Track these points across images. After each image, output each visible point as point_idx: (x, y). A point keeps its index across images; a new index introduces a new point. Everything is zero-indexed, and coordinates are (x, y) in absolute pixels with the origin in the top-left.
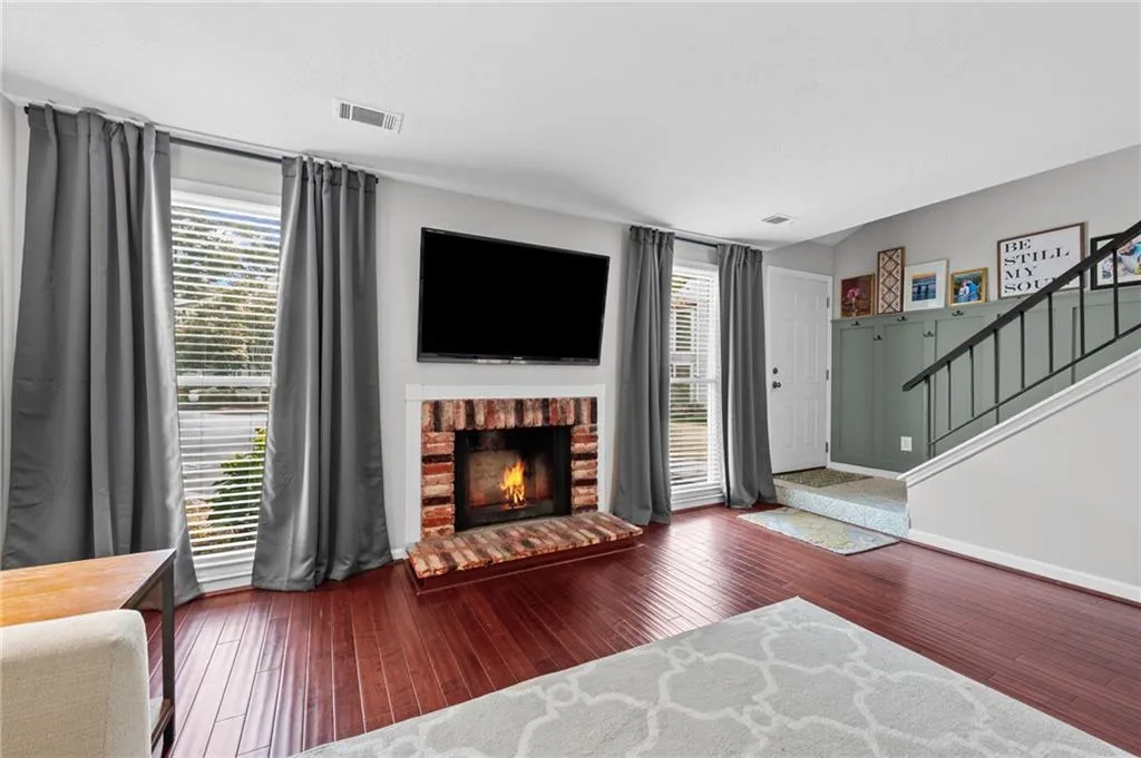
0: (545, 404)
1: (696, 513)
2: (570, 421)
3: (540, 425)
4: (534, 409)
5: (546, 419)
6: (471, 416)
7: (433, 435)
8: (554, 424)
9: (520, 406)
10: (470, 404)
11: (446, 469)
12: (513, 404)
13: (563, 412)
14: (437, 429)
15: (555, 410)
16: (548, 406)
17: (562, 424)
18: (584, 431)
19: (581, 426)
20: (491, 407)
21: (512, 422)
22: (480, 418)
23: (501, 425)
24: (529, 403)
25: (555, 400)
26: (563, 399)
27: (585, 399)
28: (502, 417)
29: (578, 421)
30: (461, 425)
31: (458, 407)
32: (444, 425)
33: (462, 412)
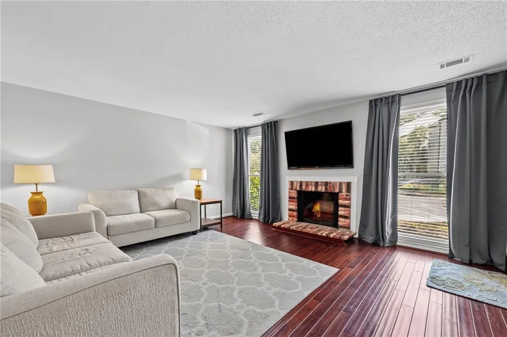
0: (326, 184)
1: (416, 251)
2: (337, 191)
3: (323, 191)
4: (321, 185)
5: (326, 189)
6: (301, 186)
7: (291, 191)
8: (330, 191)
9: (317, 184)
10: (301, 182)
11: (294, 202)
12: (314, 183)
13: (333, 187)
14: (292, 189)
15: (330, 187)
16: (327, 185)
17: (333, 192)
18: (343, 195)
19: (342, 194)
20: (307, 184)
21: (313, 189)
22: (304, 187)
23: (310, 190)
24: (320, 183)
25: (330, 183)
26: (334, 182)
27: (344, 183)
28: (310, 187)
29: (341, 191)
30: (298, 189)
31: (298, 183)
32: (294, 188)
33: (298, 185)
